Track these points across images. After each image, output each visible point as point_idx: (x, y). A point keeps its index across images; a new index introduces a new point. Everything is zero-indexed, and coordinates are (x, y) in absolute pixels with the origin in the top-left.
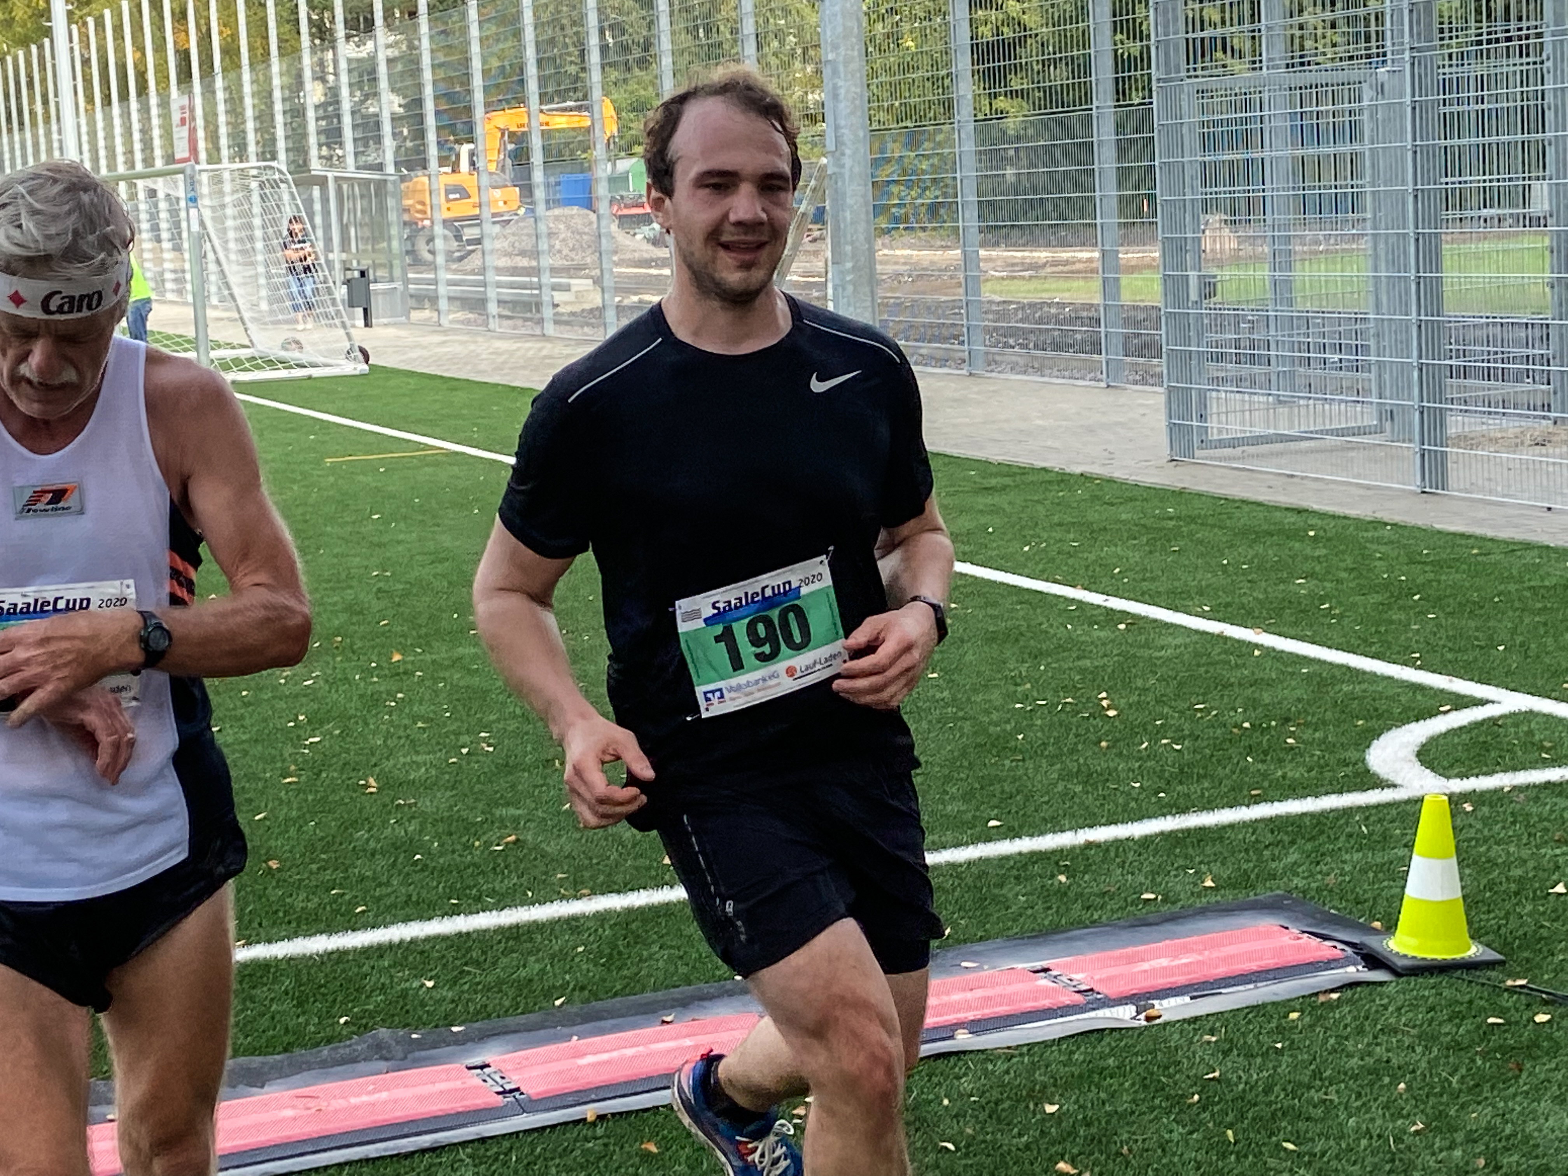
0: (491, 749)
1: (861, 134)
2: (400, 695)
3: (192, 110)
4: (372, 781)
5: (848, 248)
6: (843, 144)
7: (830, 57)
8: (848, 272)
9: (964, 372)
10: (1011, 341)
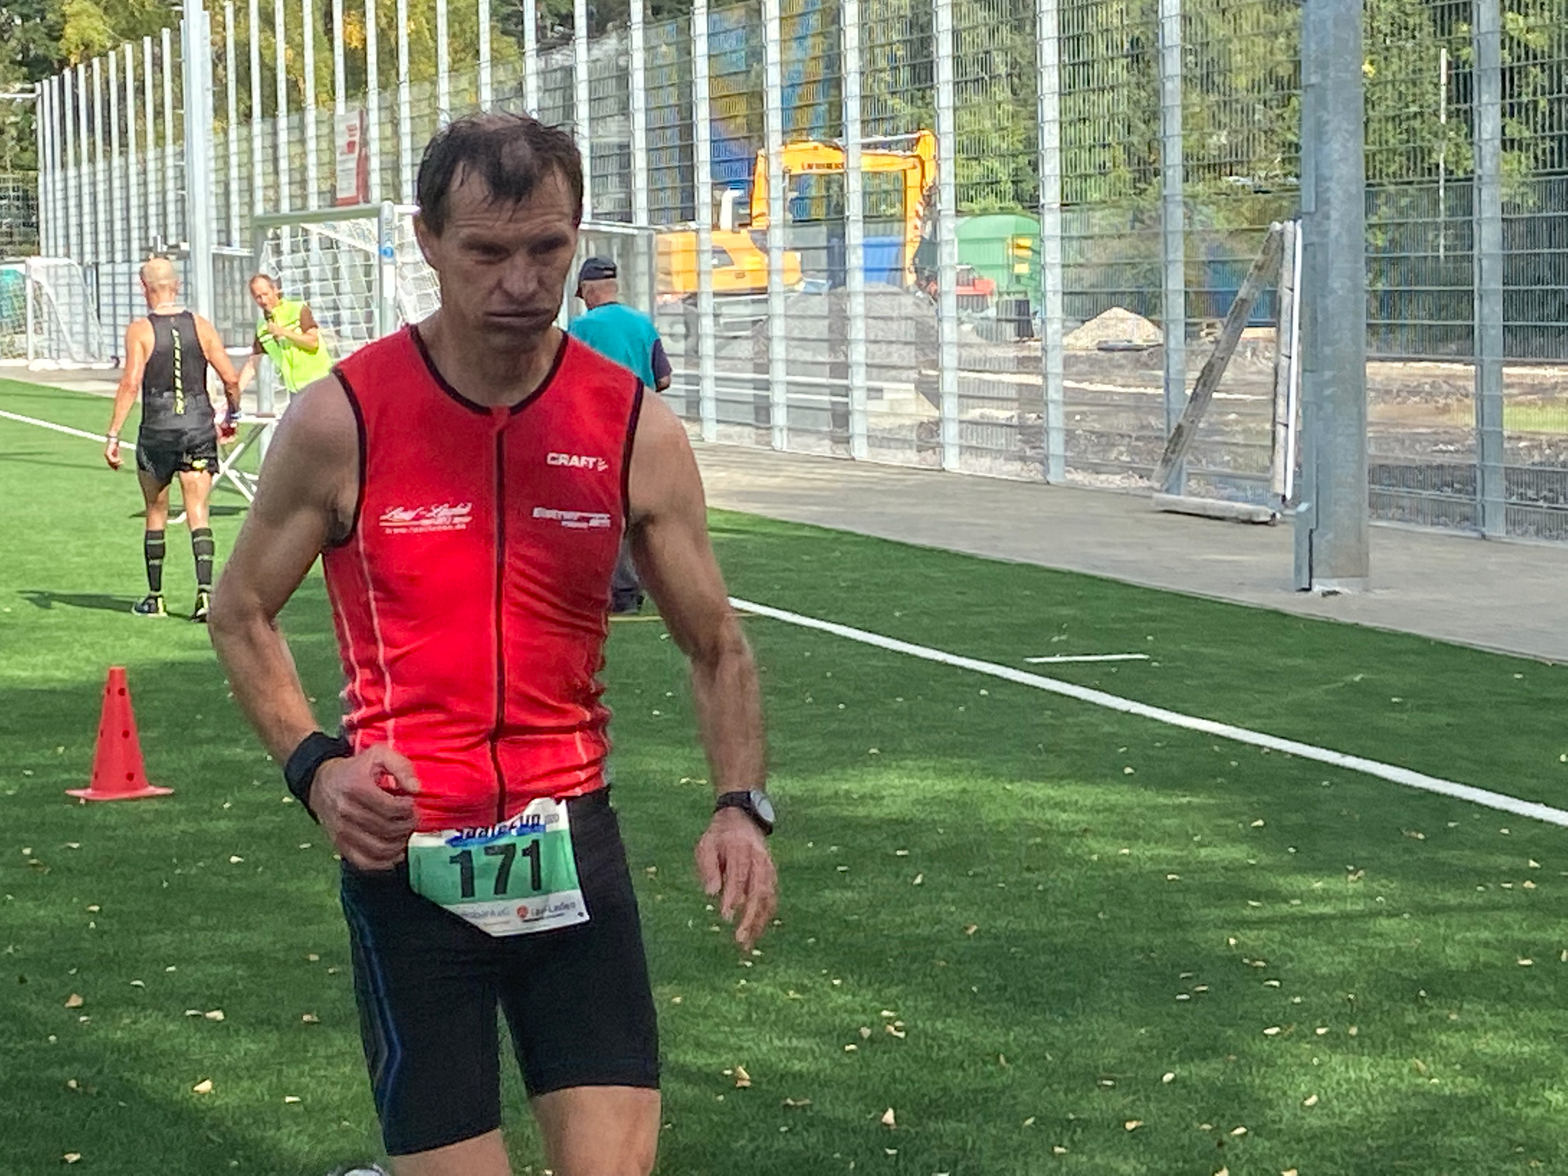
0: (902, 1035)
1: (1353, 189)
2: (756, 953)
3: (364, 130)
4: (741, 1069)
5: (1328, 350)
6: (1327, 202)
7: (1314, 80)
8: (1327, 384)
9: (1475, 534)
10: (1531, 493)
